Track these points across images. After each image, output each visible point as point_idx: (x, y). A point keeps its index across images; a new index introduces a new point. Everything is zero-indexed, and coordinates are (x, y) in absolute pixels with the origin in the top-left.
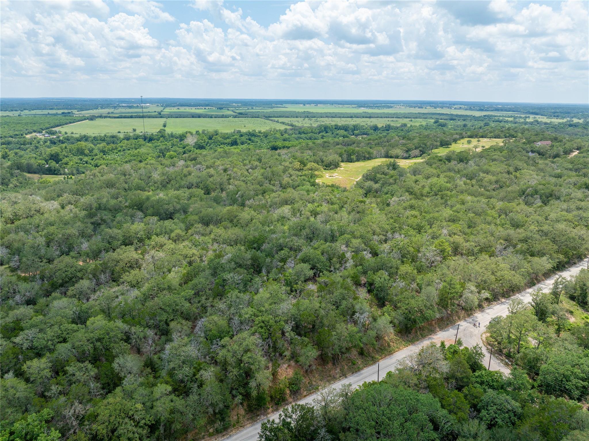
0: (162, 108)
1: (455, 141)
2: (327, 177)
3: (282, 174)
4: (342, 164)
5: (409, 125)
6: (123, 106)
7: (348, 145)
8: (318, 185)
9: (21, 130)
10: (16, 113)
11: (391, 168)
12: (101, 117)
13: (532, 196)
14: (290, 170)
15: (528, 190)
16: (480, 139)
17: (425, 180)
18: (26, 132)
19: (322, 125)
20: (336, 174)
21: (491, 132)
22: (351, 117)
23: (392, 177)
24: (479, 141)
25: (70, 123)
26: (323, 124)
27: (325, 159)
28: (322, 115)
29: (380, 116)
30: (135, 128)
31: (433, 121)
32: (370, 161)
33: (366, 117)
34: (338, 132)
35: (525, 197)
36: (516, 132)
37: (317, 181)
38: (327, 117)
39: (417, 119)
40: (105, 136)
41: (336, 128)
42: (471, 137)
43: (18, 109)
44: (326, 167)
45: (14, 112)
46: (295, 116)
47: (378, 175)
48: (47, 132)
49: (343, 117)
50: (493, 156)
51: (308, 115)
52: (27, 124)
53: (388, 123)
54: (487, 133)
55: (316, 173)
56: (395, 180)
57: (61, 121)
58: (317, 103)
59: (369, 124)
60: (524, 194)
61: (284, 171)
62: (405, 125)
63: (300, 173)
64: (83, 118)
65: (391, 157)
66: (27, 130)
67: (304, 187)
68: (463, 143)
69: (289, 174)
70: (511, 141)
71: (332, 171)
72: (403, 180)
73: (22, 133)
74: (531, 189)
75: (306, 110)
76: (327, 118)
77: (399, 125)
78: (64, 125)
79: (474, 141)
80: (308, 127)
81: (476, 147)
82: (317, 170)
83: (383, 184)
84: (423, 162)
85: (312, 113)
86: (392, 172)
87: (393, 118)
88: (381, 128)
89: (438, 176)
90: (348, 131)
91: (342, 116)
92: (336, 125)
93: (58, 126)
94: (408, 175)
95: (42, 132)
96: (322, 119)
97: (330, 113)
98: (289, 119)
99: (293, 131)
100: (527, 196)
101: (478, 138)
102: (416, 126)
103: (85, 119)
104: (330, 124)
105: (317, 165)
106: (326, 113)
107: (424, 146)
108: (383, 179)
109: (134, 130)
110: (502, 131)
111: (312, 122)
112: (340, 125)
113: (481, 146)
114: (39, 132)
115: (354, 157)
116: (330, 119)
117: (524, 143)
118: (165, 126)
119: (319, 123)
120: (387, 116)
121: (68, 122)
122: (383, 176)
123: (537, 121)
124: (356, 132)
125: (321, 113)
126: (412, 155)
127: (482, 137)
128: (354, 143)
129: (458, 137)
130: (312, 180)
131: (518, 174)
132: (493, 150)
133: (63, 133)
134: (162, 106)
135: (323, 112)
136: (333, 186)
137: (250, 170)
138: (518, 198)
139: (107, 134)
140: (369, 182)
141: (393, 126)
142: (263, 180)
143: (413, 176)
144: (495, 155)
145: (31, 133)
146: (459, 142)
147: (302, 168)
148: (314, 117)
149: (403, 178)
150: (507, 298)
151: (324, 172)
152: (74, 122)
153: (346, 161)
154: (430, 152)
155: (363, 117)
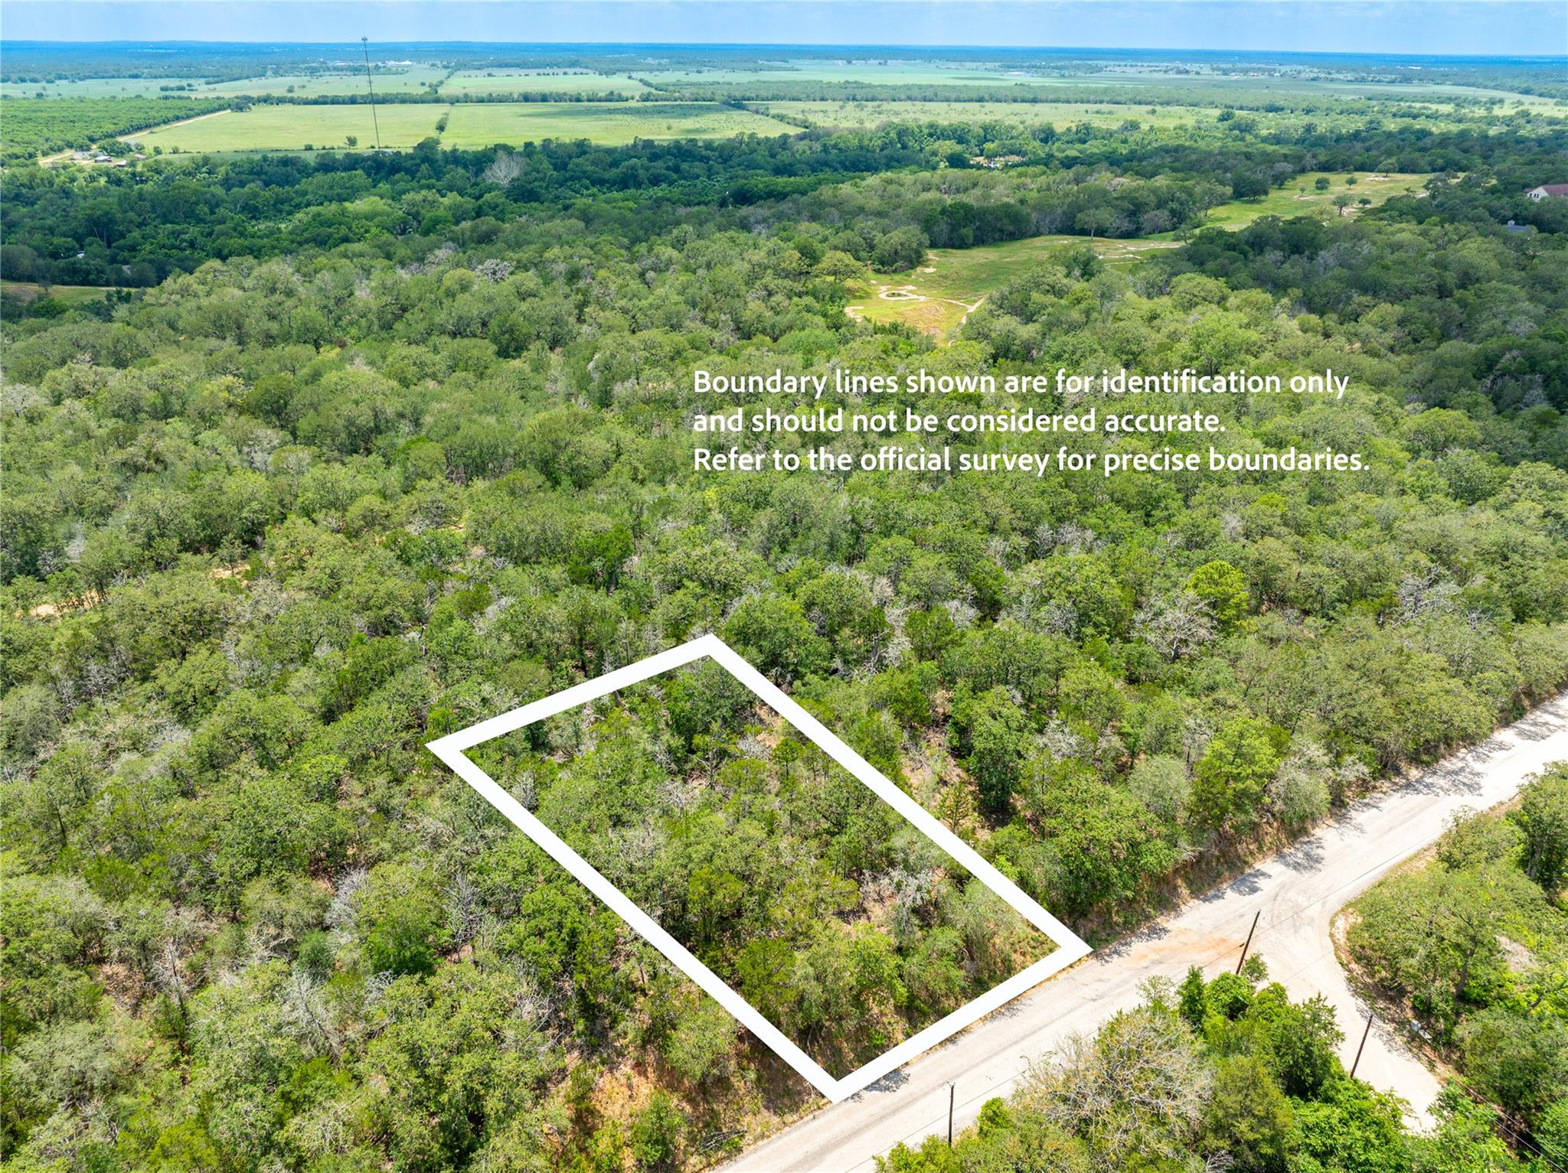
0: (445, 72)
1: (1280, 180)
2: (883, 296)
3: (744, 288)
4: (931, 255)
5: (1145, 127)
6: (336, 69)
7: (958, 191)
8: (852, 324)
9: (29, 143)
10: (32, 89)
11: (1077, 272)
12: (266, 100)
13: (1516, 375)
14: (769, 279)
15: (1508, 356)
16: (1357, 175)
17: (1179, 314)
18: (46, 147)
19: (890, 125)
20: (911, 287)
21: (1389, 153)
22: (980, 100)
23: (1079, 301)
24: (1351, 182)
25: (178, 119)
26: (896, 120)
27: (879, 238)
28: (895, 95)
29: (1063, 97)
30: (352, 134)
31: (1217, 113)
32: (1017, 245)
33: (1023, 101)
34: (936, 145)
35: (1494, 382)
36: (1466, 151)
37: (849, 311)
38: (909, 98)
39: (1169, 108)
40: (265, 159)
41: (931, 135)
42: (1326, 167)
43: (39, 77)
44: (883, 263)
45: (29, 85)
46: (818, 95)
47: (1036, 296)
48: (103, 149)
49: (957, 100)
50: (1393, 234)
51: (855, 95)
52: (49, 122)
53: (1085, 119)
54: (1378, 157)
55: (850, 283)
56: (1087, 313)
57: (153, 113)
58: (885, 54)
59: (1029, 123)
60: (1490, 368)
61: (751, 280)
62: (1134, 126)
63: (798, 287)
64: (216, 105)
65: (1083, 232)
66: (47, 140)
67: (807, 331)
68: (1303, 190)
69: (766, 288)
70: (1454, 181)
71: (897, 277)
72: (1114, 311)
73: (31, 150)
74: (1515, 353)
75: (851, 78)
76: (909, 103)
77: (1115, 126)
78: (158, 124)
79: (1338, 183)
80: (851, 131)
81: (1342, 202)
82: (852, 273)
83: (1050, 326)
84: (1176, 253)
85: (870, 86)
86: (1079, 286)
87: (1101, 102)
88: (1063, 134)
89: (1221, 301)
90: (968, 142)
91: (954, 95)
92: (931, 126)
93: (139, 129)
94: (1130, 295)
95: (89, 149)
96: (895, 106)
97: (920, 87)
98: (800, 105)
99: (806, 142)
100: (1503, 375)
101: (1349, 172)
102: (1166, 130)
103: (221, 108)
104: (916, 120)
105: (853, 261)
106: (908, 87)
107: (1184, 196)
108: (1050, 309)
109: (352, 142)
110: (1423, 150)
111: (863, 115)
112: (946, 123)
113: (1357, 199)
114: (82, 148)
115: (968, 232)
116: (918, 104)
117: (1493, 191)
118: (441, 128)
119: (884, 118)
120: (1085, 96)
121: (170, 116)
122: (1051, 298)
123: (1525, 114)
124: (989, 146)
125: (894, 88)
126: (1147, 226)
127: (1362, 168)
128: (975, 185)
129: (1288, 167)
130: (833, 310)
131: (1469, 295)
132: (1395, 213)
133: (149, 150)
134: (446, 67)
135: (900, 83)
136: (894, 329)
137: (651, 275)
138: (1474, 382)
139: (270, 155)
140: (1007, 318)
141: (1099, 129)
142: (683, 307)
143: (1144, 300)
144: (1404, 230)
145: (60, 150)
146: (1289, 183)
147: (805, 269)
148: (873, 100)
149: (1112, 307)
150: (1428, 764)
151: (874, 279)
152: (188, 117)
153: (945, 246)
154: (1202, 214)
155: (1015, 101)
